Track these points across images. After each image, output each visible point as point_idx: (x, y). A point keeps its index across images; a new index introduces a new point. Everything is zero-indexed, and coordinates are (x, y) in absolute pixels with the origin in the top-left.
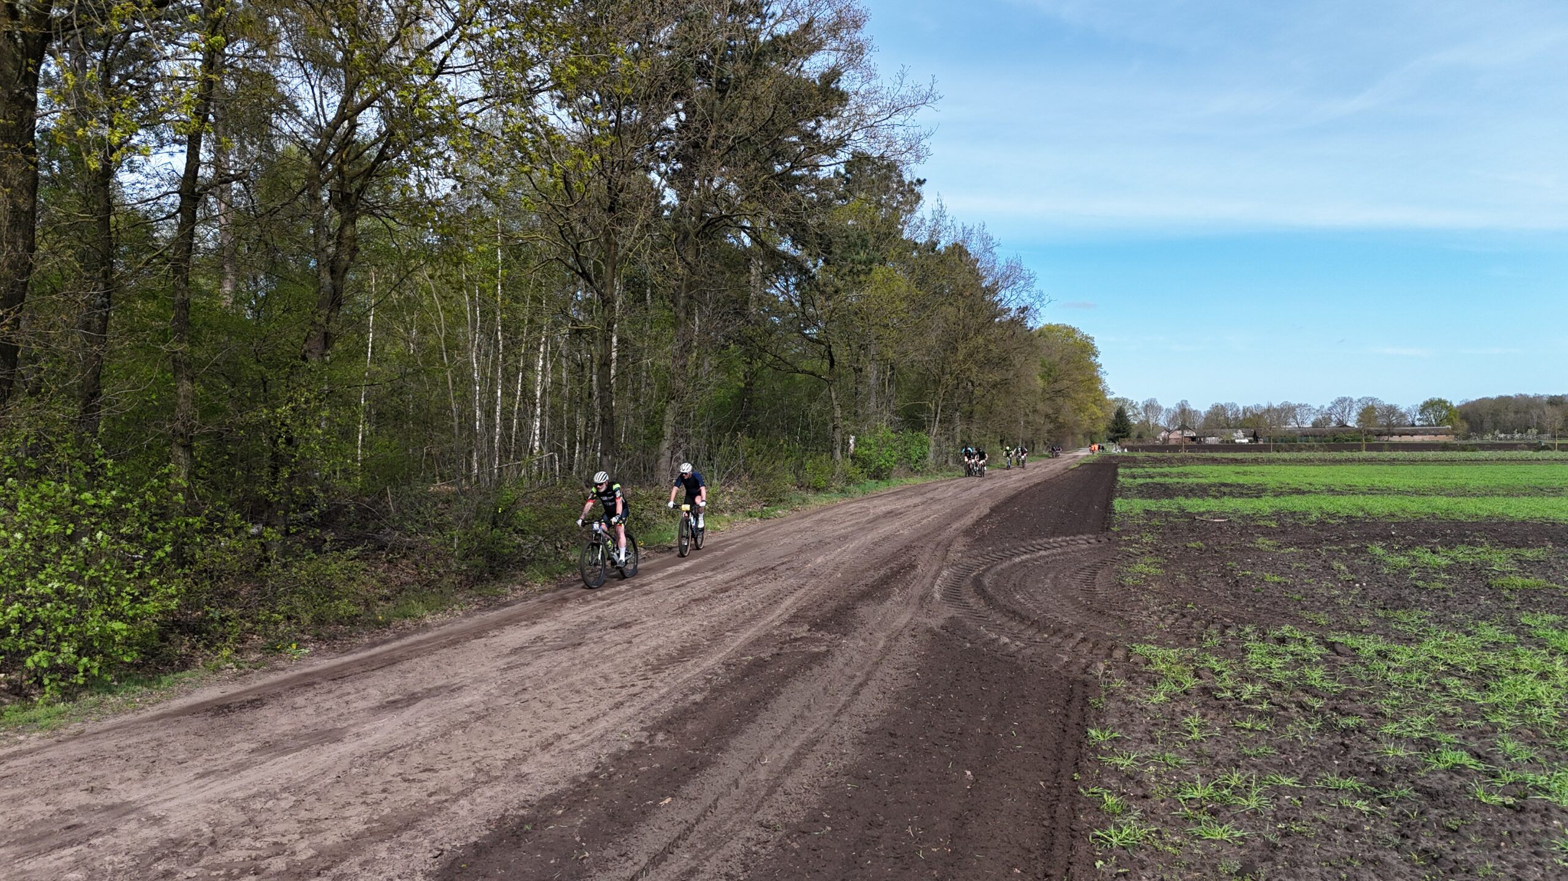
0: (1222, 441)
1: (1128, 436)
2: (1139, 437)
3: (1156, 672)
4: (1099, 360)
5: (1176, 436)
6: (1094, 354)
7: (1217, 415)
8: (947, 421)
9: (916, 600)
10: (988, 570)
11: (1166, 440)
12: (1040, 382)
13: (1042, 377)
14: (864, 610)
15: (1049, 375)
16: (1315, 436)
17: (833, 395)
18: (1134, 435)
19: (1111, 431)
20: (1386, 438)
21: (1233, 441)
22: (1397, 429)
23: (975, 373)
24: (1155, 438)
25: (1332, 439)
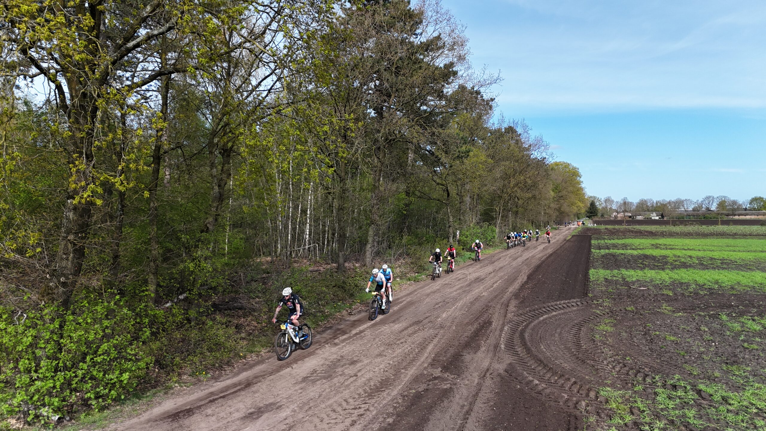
0: (645, 218)
1: (596, 215)
2: (602, 216)
4: (581, 179)
5: (621, 215)
7: (642, 204)
8: (505, 217)
10: (526, 326)
11: (616, 217)
12: (552, 193)
13: (553, 191)
16: (694, 216)
17: (449, 211)
18: (599, 215)
19: (588, 212)
20: (731, 217)
21: (651, 218)
22: (737, 212)
23: (519, 193)
24: (610, 216)
25: (703, 217)
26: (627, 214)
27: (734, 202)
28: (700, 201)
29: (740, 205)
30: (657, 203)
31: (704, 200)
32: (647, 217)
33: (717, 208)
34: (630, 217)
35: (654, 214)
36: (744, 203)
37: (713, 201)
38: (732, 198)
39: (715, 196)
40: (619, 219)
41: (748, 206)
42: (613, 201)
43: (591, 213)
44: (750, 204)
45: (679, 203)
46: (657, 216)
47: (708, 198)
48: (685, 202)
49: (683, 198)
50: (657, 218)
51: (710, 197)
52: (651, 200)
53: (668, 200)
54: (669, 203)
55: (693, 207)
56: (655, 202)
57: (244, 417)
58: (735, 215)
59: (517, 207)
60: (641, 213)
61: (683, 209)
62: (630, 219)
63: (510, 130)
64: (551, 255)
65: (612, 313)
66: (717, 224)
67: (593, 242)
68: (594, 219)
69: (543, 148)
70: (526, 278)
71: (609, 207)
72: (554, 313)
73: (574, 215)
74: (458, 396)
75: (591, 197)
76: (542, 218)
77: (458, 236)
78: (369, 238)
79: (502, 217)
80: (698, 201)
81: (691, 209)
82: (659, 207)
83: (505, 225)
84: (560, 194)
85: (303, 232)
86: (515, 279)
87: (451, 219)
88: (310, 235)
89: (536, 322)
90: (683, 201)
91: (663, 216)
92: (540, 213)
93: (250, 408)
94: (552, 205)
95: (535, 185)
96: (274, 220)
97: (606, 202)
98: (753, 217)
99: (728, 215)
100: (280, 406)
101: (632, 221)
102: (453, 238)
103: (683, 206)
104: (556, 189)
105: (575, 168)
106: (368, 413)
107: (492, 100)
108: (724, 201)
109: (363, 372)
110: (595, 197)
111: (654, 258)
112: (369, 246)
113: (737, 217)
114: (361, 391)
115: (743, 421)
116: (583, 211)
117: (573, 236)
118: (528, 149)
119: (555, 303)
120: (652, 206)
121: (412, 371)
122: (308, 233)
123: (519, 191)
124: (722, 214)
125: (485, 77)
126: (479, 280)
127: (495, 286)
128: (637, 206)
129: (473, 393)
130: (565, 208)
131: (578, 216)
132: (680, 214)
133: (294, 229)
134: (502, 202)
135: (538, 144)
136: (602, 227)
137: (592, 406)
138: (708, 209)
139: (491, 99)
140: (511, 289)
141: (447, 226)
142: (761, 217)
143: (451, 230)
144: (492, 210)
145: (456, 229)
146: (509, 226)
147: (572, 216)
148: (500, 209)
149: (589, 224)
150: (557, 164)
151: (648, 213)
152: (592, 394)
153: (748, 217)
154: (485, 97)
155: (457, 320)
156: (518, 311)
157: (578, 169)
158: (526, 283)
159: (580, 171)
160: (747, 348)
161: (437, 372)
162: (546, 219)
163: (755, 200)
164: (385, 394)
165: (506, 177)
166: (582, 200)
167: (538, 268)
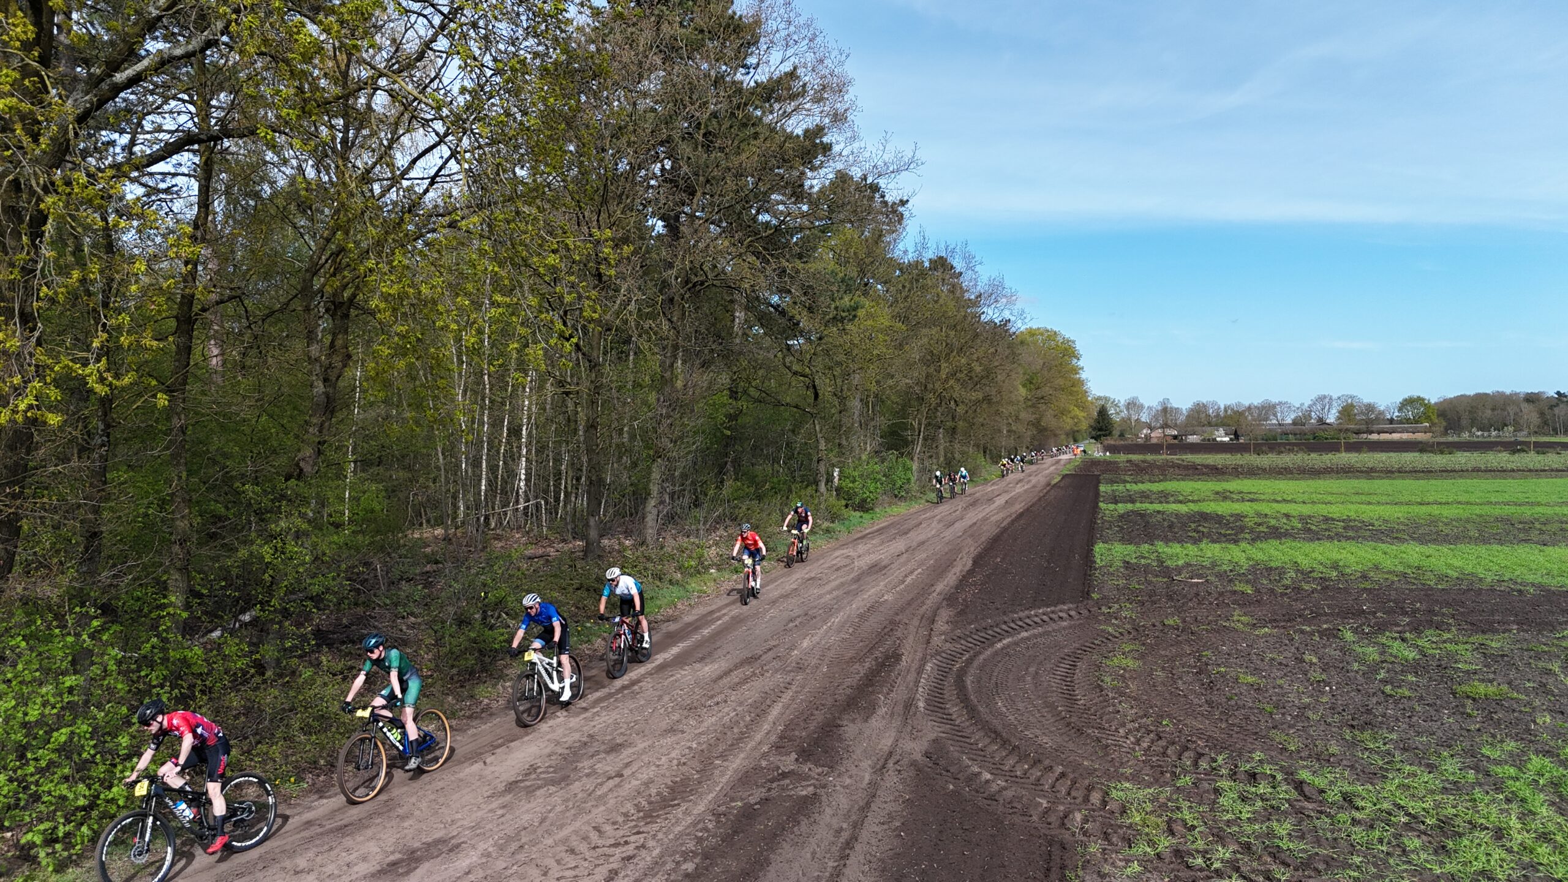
0: (1204, 440)
1: (1110, 434)
2: (1122, 435)
3: (1130, 827)
4: (1081, 363)
5: (1157, 434)
6: (1075, 357)
7: (1198, 412)
8: (929, 440)
9: (900, 709)
10: (970, 661)
11: (1148, 437)
12: (1023, 391)
13: (1024, 386)
14: (850, 729)
15: (1031, 383)
16: (1295, 434)
17: (817, 428)
18: (1116, 433)
19: (1094, 429)
20: (1365, 436)
21: (1215, 440)
22: (1375, 427)
23: (958, 392)
24: (1137, 436)
25: (1311, 437)
26: (1169, 432)
27: (1370, 408)
28: (1306, 405)
29: (1382, 413)
30: (1226, 410)
31: (1315, 404)
32: (1207, 436)
33: (1339, 418)
34: (1175, 437)
35: (1222, 431)
36: (1388, 407)
37: (1330, 405)
38: (1366, 401)
39: (1335, 396)
40: (1154, 441)
41: (1397, 414)
42: (1141, 407)
43: (1100, 430)
44: (1400, 410)
45: (1268, 409)
46: (1227, 434)
47: (1322, 398)
48: (1278, 408)
49: (1274, 400)
50: (1227, 439)
51: (1325, 397)
52: (1214, 403)
53: (1247, 404)
54: (1249, 408)
55: (1293, 417)
56: (1222, 407)
57: (379, 871)
58: (1372, 432)
59: (953, 418)
60: (1196, 429)
61: (1275, 422)
62: (1176, 441)
63: (941, 264)
64: (1021, 515)
65: (1137, 632)
66: (1338, 450)
67: (1102, 488)
68: (1106, 442)
69: (1004, 300)
70: (970, 563)
71: (1134, 417)
72: (1024, 634)
73: (1067, 435)
74: (828, 811)
75: (1100, 398)
76: (1005, 441)
77: (836, 480)
78: (651, 486)
79: (925, 439)
80: (1303, 404)
81: (1289, 421)
82: (1231, 417)
83: (931, 457)
84: (1039, 393)
85: (512, 474)
86: (950, 564)
87: (822, 445)
88: (528, 480)
89: (989, 652)
90: (1274, 406)
91: (1236, 435)
92: (1000, 431)
93: (393, 853)
94: (1023, 415)
95: (989, 373)
96: (451, 451)
97: (1128, 409)
98: (1405, 436)
99: (1358, 433)
100: (458, 846)
101: (1178, 445)
102: (826, 484)
103: (1275, 415)
104: (1029, 382)
105: (1068, 341)
106: (643, 852)
107: (903, 203)
108: (1352, 406)
109: (634, 767)
110: (1107, 399)
111: (1218, 519)
112: (652, 503)
113: (1374, 437)
114: (629, 807)
115: (1381, 841)
116: (1084, 426)
117: (1065, 477)
118: (975, 303)
119: (1027, 612)
120: (1218, 416)
121: (738, 761)
122: (523, 477)
123: (957, 387)
124: (1347, 430)
125: (886, 157)
126: (876, 569)
127: (909, 580)
128: (1188, 416)
129: (861, 804)
130: (1049, 420)
131: (1075, 437)
132: (1270, 430)
133: (493, 469)
134: (924, 410)
135: (995, 292)
136: (1122, 458)
137: (1095, 821)
138: (1321, 421)
139: (901, 201)
140: (940, 587)
141: (815, 459)
142: (1420, 436)
143: (822, 468)
144: (904, 427)
145: (833, 466)
146: (938, 458)
147: (1063, 437)
148: (920, 424)
149: (1097, 452)
150: (1032, 333)
151: (1209, 429)
152: (1096, 798)
153: (1396, 436)
154: (889, 198)
155: (831, 654)
156: (953, 630)
157: (1074, 342)
158: (971, 573)
159: (1079, 346)
160: (1391, 696)
161: (788, 762)
162: (1012, 442)
163: (1409, 402)
164: (679, 812)
165: (932, 359)
166: (1083, 405)
167: (995, 542)
